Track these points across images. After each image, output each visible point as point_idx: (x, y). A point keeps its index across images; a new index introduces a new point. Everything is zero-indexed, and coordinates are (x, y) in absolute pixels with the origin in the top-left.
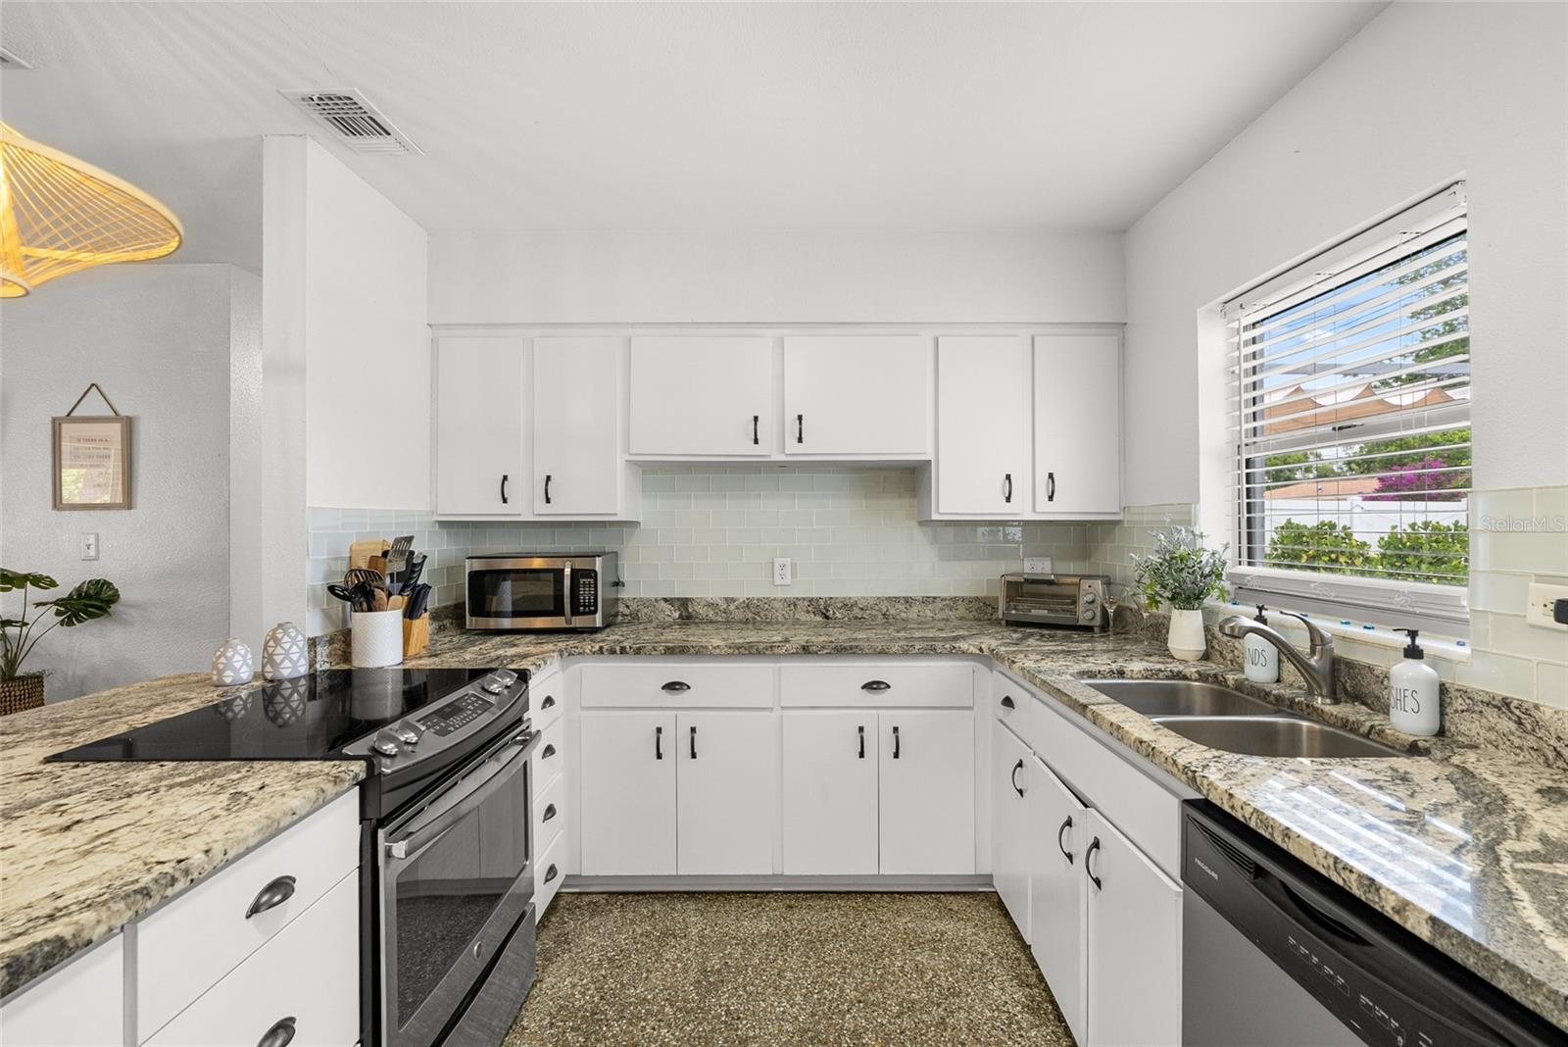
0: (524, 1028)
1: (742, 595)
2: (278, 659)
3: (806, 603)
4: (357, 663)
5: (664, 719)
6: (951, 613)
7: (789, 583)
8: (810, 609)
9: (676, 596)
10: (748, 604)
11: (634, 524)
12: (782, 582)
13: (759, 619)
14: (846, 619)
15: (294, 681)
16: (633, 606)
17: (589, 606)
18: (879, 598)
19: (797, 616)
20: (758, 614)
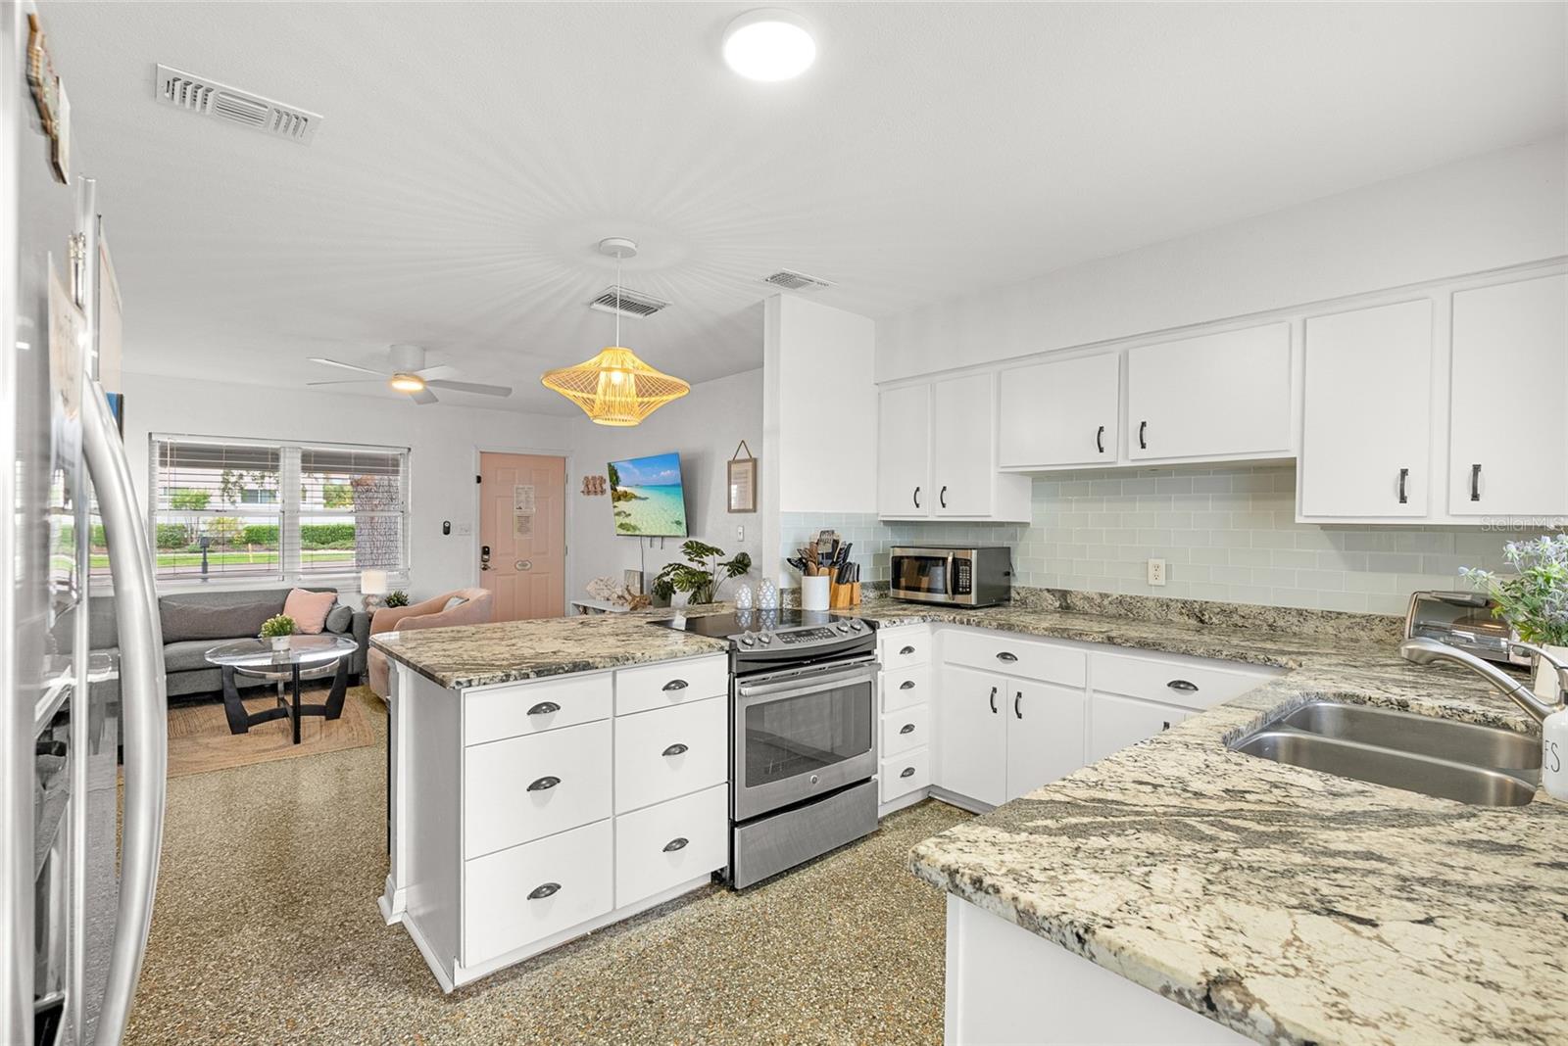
0: (856, 851)
1: (1116, 592)
2: (761, 598)
3: (1180, 605)
4: (804, 607)
5: (999, 682)
6: (1362, 633)
7: (1164, 584)
8: (1184, 611)
9: (1059, 588)
10: (1121, 601)
11: (1025, 525)
12: (1156, 582)
13: (1132, 616)
14: (1224, 626)
15: (768, 611)
16: (1023, 594)
17: (966, 588)
18: (1263, 607)
19: (1169, 617)
20: (1131, 611)
